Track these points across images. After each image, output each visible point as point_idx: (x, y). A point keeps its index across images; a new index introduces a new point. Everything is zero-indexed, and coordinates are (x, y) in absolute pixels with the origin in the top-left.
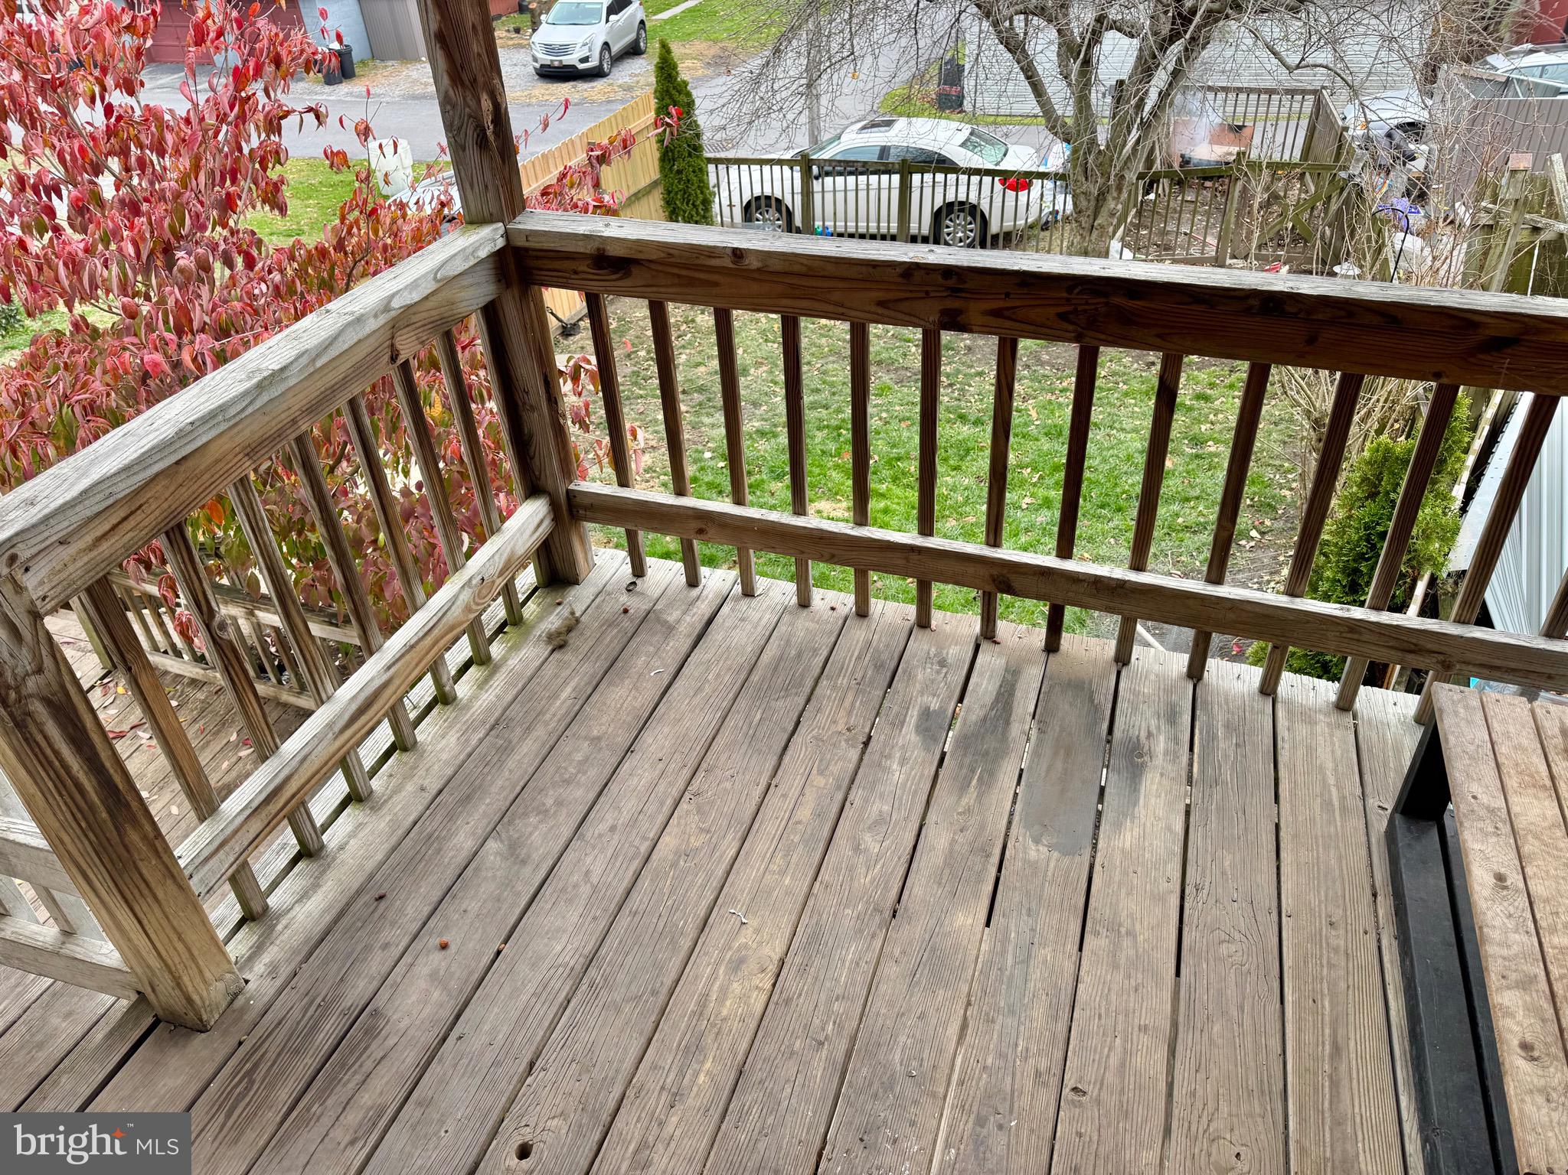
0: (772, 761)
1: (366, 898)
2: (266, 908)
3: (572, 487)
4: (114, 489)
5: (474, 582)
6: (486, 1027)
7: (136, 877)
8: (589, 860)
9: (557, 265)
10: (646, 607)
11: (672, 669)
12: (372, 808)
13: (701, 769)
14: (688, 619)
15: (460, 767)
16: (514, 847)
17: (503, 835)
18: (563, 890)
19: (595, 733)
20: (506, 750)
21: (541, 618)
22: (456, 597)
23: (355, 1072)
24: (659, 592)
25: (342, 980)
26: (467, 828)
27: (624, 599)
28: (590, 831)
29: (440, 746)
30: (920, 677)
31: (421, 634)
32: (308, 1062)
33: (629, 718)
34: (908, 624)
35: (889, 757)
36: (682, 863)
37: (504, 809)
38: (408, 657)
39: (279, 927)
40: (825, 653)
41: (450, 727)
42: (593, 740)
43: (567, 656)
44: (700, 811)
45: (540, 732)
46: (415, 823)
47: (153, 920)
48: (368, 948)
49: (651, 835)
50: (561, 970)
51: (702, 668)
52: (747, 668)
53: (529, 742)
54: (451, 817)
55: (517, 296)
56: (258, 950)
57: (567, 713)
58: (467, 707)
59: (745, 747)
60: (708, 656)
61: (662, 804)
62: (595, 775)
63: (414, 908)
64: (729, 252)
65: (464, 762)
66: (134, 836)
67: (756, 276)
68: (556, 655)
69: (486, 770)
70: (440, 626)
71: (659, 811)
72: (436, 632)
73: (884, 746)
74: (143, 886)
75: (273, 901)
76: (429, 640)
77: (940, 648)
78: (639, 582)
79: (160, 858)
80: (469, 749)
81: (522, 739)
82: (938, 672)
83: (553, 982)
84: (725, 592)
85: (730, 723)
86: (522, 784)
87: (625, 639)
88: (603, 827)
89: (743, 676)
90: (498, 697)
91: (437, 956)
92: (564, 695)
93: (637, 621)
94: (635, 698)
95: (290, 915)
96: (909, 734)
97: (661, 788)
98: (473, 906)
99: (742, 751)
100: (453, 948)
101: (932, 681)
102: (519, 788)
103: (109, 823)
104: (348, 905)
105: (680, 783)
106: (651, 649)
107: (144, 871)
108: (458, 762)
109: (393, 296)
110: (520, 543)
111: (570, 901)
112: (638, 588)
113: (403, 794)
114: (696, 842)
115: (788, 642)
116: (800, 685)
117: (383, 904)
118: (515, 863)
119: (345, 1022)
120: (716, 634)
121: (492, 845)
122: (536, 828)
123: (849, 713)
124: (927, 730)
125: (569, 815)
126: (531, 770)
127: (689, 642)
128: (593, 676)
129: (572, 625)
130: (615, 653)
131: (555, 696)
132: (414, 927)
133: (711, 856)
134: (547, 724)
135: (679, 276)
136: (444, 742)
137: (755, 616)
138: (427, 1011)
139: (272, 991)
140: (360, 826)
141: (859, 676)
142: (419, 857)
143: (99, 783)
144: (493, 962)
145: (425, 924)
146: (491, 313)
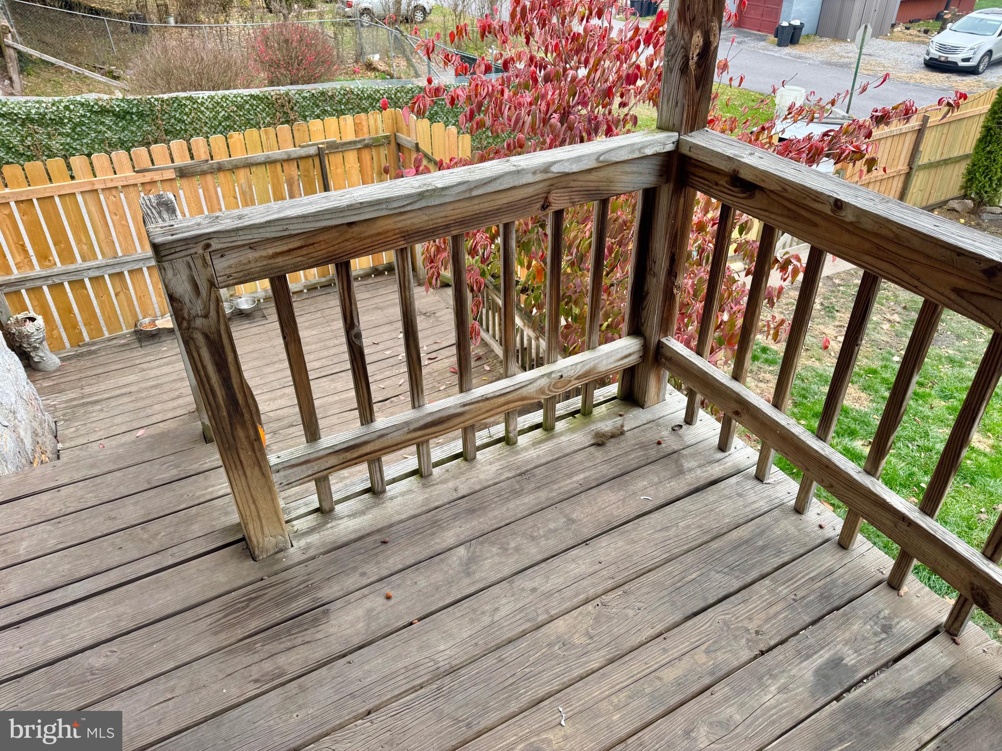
0: (678, 616)
1: (378, 537)
2: (332, 510)
3: (664, 340)
4: (291, 227)
5: (553, 376)
6: (367, 667)
7: (235, 456)
8: (504, 601)
9: (706, 174)
10: (676, 447)
11: (659, 502)
12: (424, 484)
13: (622, 588)
14: (699, 471)
15: (485, 488)
16: (472, 560)
17: (472, 548)
18: (474, 610)
19: (574, 516)
20: (516, 493)
21: (602, 419)
22: (534, 380)
23: (290, 640)
24: (693, 441)
25: (328, 579)
26: (459, 530)
27: (665, 433)
28: (522, 582)
29: (485, 468)
30: (855, 627)
31: (497, 394)
32: (277, 615)
33: (603, 520)
34: (880, 577)
35: (774, 677)
36: (557, 647)
37: (486, 531)
38: (481, 404)
39: (329, 525)
40: (786, 558)
41: (498, 460)
42: (569, 520)
43: (599, 454)
44: (597, 619)
45: (543, 495)
46: (437, 508)
47: (239, 485)
48: (355, 569)
49: (553, 612)
50: (432, 663)
51: (681, 514)
52: (714, 533)
53: (532, 497)
54: (456, 517)
55: (671, 190)
56: (311, 531)
57: (569, 491)
58: (517, 453)
59: (665, 592)
60: (693, 508)
61: (577, 595)
62: (551, 545)
63: (394, 561)
64: (832, 201)
65: (489, 486)
66: (241, 433)
67: (850, 228)
68: (592, 449)
69: (498, 499)
70: (515, 394)
71: (570, 599)
72: (510, 397)
73: (777, 665)
74: (238, 463)
75: (338, 508)
76: (502, 400)
77: (894, 614)
78: (685, 427)
79: (255, 453)
80: (497, 480)
81: (530, 492)
82: (876, 634)
83: (422, 668)
84: (742, 467)
85: (669, 568)
86: (507, 521)
87: (643, 463)
88: (529, 585)
89: (705, 538)
90: (538, 457)
91: (381, 600)
92: (576, 478)
93: (662, 454)
94: (618, 508)
95: (338, 522)
96: (807, 670)
97: (585, 583)
98: (422, 583)
99: (661, 595)
100: (392, 602)
101: (864, 639)
102: (503, 523)
103: (227, 420)
104: (368, 535)
105: (600, 589)
106: (656, 479)
107: (242, 456)
108: (486, 484)
109: (554, 163)
110: (604, 362)
111: (472, 621)
112: (681, 432)
113: (445, 486)
114: (578, 639)
115: (762, 532)
116: (746, 572)
117: (383, 547)
118: (464, 572)
119: (312, 605)
120: (710, 495)
121: (462, 551)
122: (492, 557)
123: (768, 620)
124: (826, 677)
125: (516, 562)
126: (520, 516)
127: (686, 489)
128: (603, 476)
129: (618, 434)
130: (629, 469)
131: (570, 476)
132: (385, 573)
133: (579, 657)
134: (551, 491)
135: (789, 209)
136: (489, 467)
137: (751, 497)
138: (349, 631)
139: (296, 560)
140: (410, 491)
141: (800, 594)
142: (422, 530)
143: (226, 394)
144: (405, 627)
145: (392, 575)
146: (650, 196)
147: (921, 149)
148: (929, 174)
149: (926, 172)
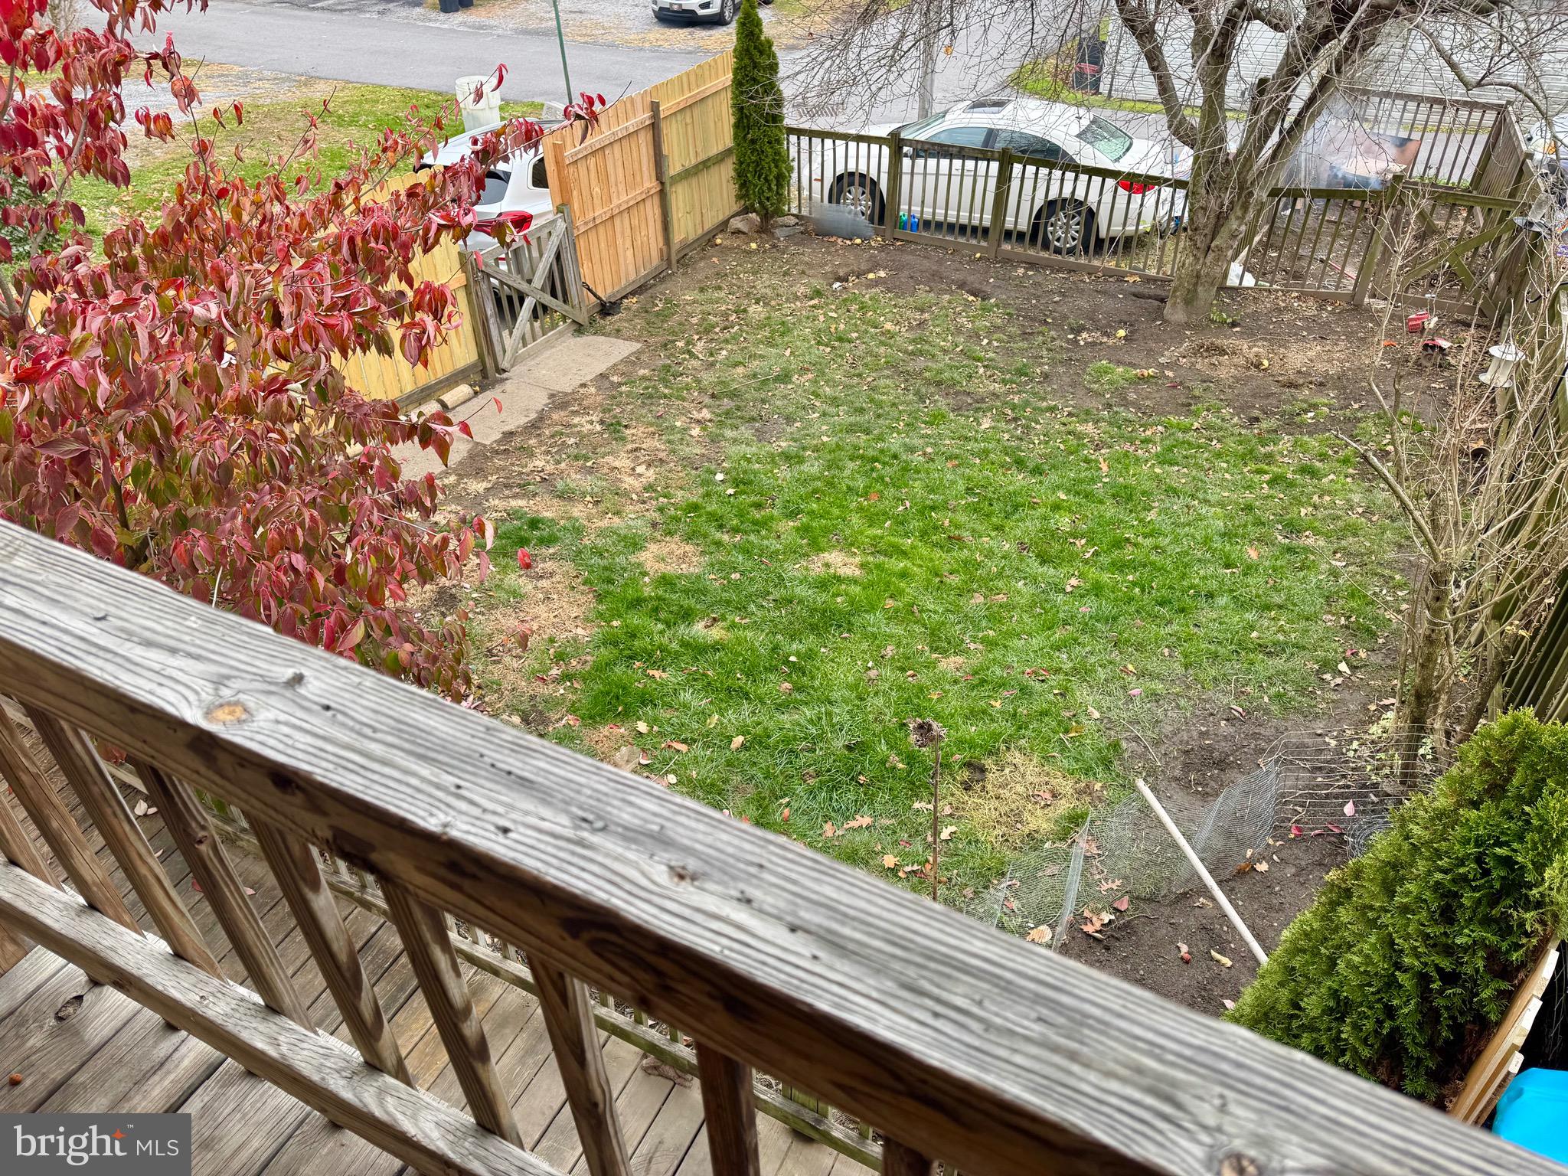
147: (665, 152)
148: (690, 185)
149: (685, 183)
